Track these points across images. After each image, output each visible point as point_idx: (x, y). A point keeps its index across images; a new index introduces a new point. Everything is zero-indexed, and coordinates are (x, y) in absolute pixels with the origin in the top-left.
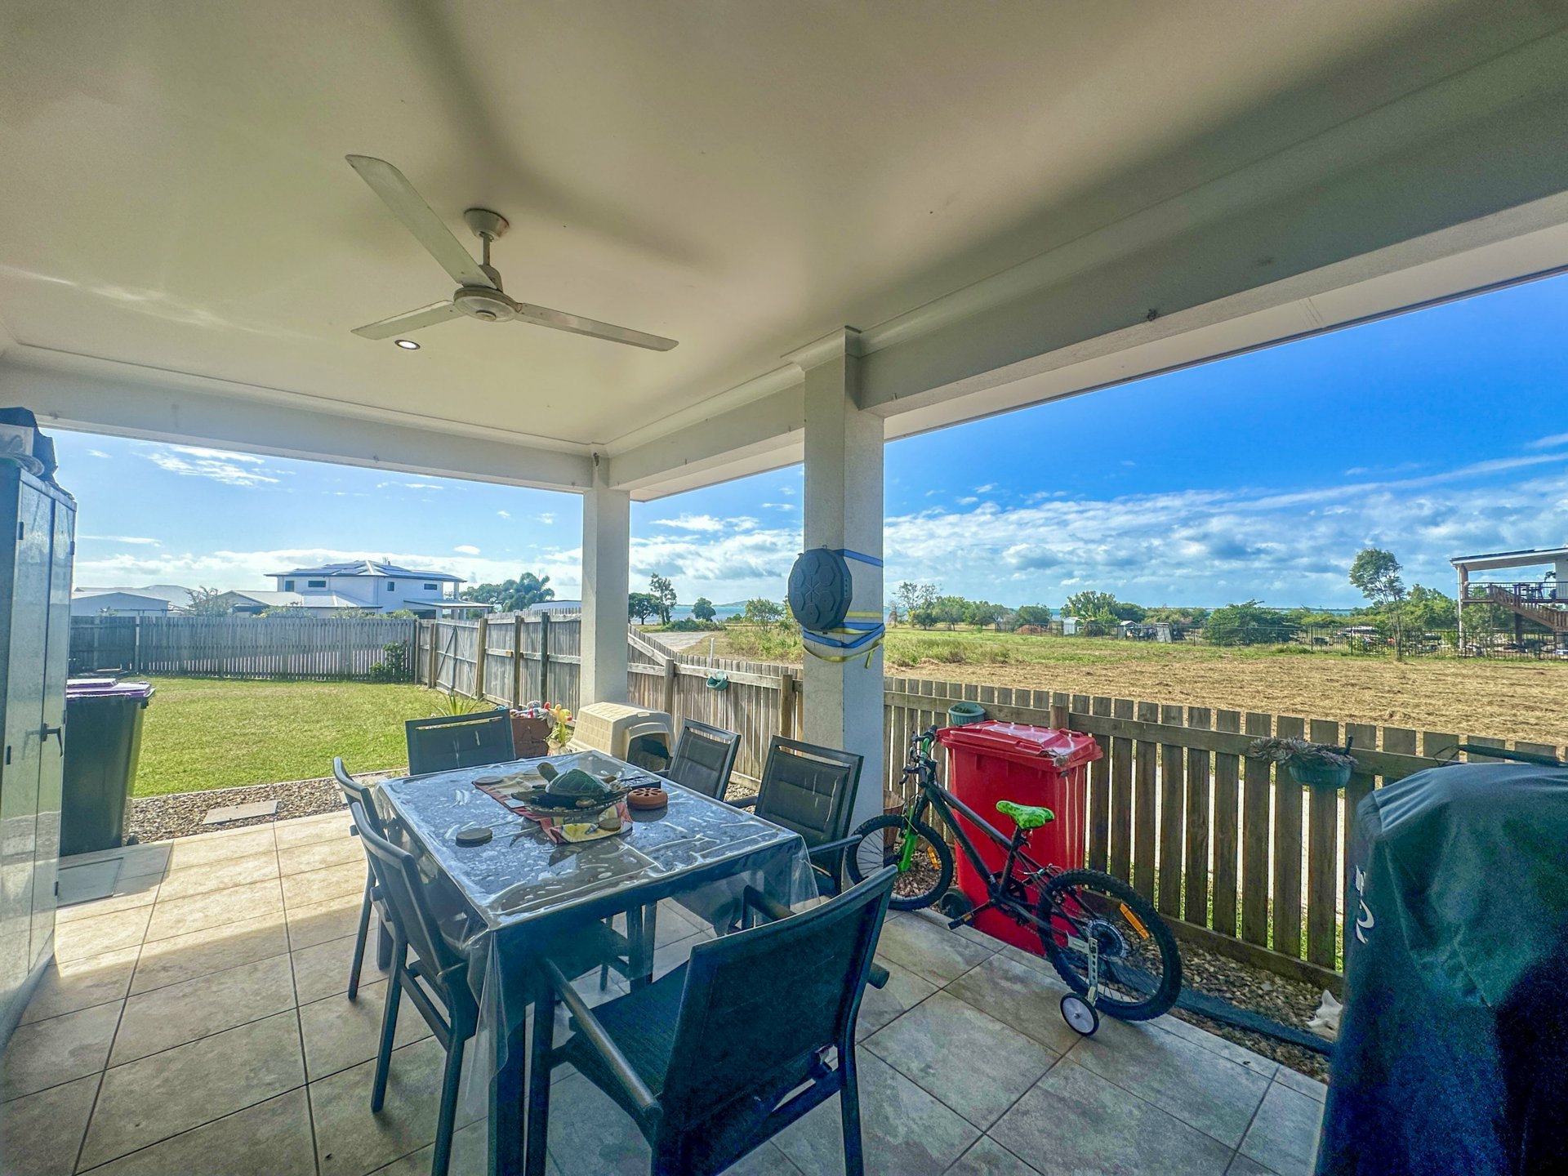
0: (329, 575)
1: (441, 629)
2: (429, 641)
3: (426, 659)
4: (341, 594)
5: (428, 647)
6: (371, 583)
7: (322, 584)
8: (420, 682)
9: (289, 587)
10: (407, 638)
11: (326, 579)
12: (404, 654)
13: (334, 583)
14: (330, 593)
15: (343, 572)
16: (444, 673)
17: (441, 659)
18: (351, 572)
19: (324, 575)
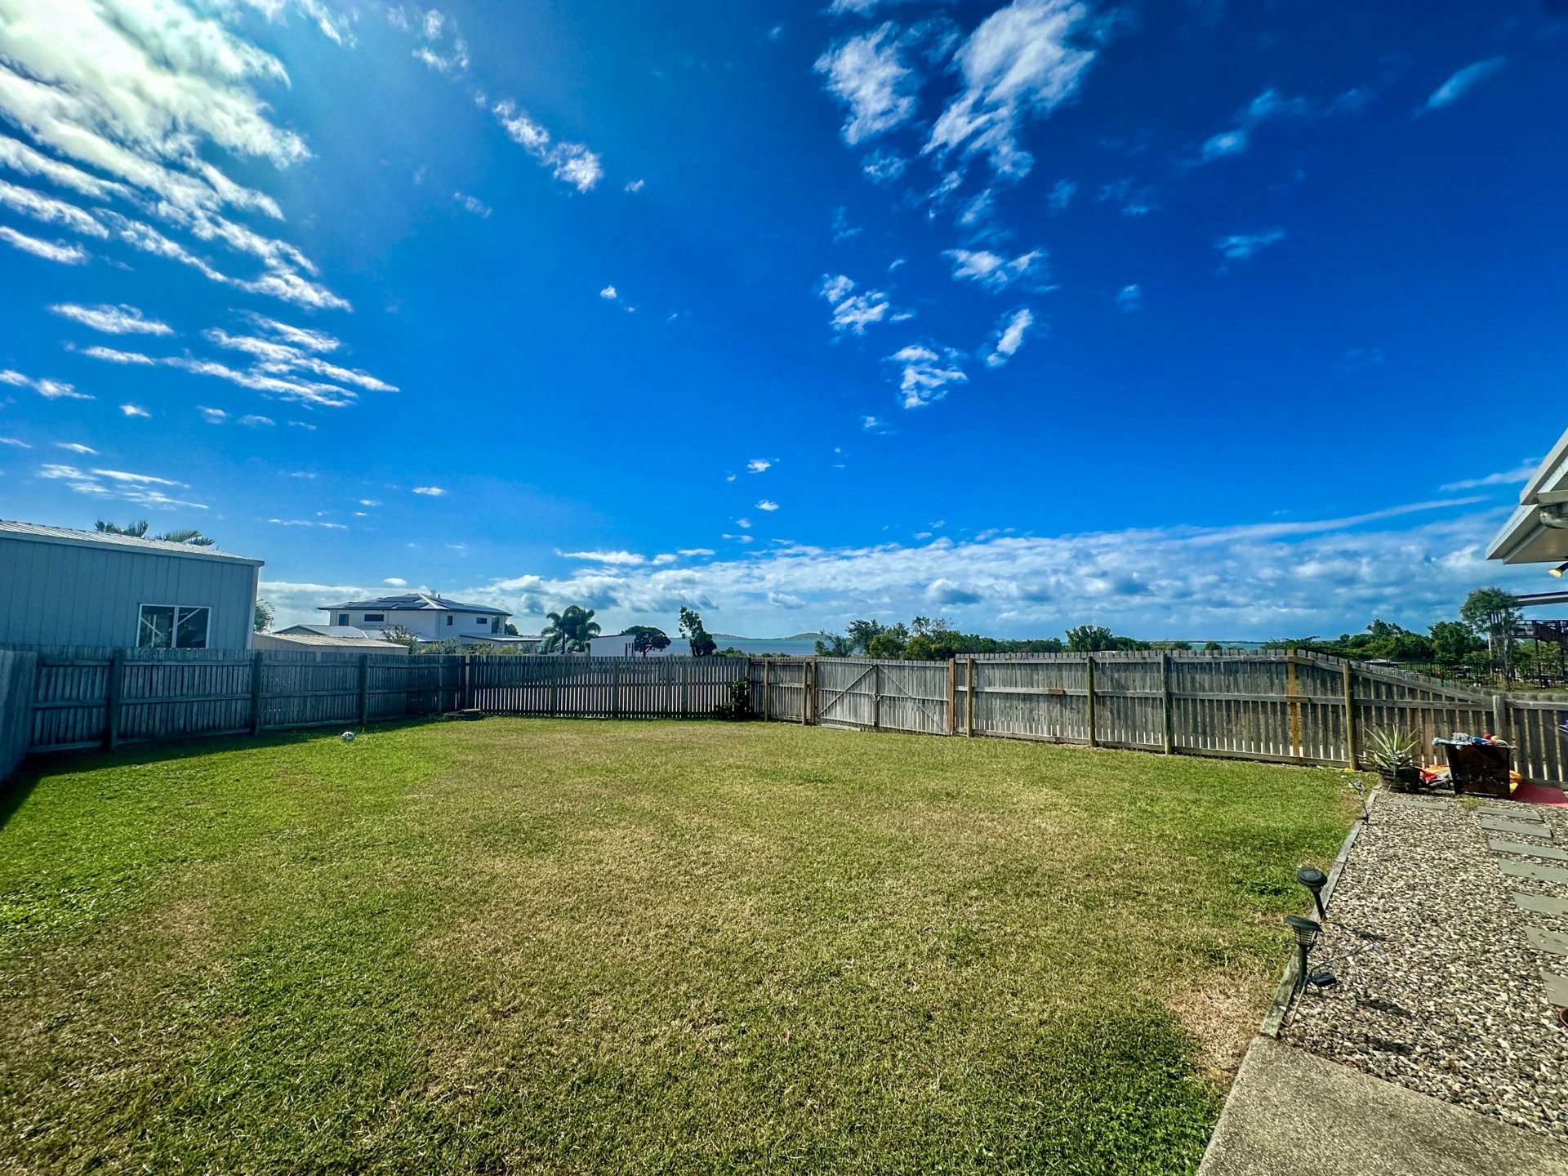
0: (389, 609)
2: (798, 679)
6: (430, 617)
7: (381, 618)
9: (343, 621)
11: (385, 613)
13: (392, 617)
15: (402, 605)
18: (410, 605)
19: (381, 609)
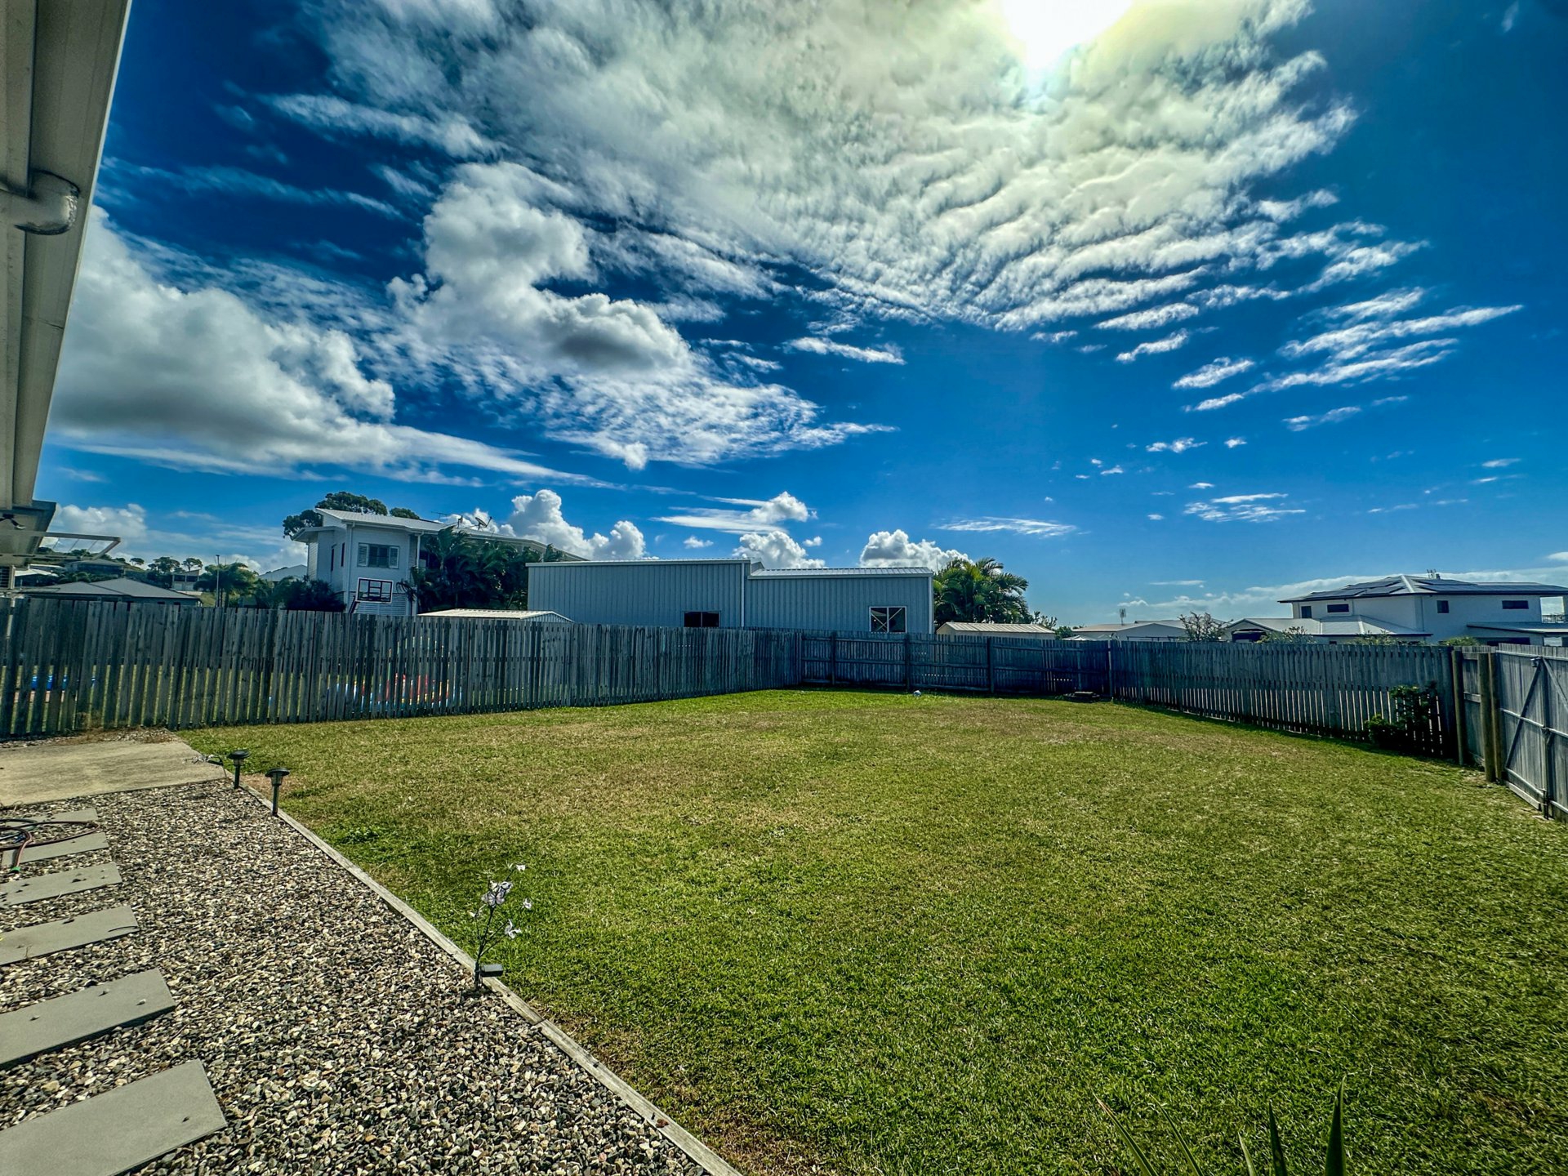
0: (1352, 597)
1: (1505, 665)
2: (1479, 684)
3: (1478, 720)
4: (1367, 619)
5: (1477, 698)
6: (1410, 605)
7: (1345, 608)
8: (1470, 763)
9: (1306, 613)
10: (1436, 678)
11: (1349, 602)
12: (1432, 705)
13: (1358, 606)
14: (1354, 618)
15: (1370, 592)
16: (1523, 754)
17: (1513, 728)
19: (1345, 598)
